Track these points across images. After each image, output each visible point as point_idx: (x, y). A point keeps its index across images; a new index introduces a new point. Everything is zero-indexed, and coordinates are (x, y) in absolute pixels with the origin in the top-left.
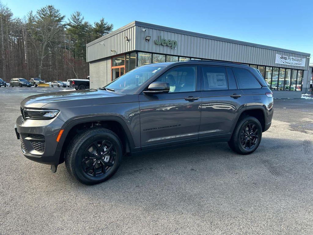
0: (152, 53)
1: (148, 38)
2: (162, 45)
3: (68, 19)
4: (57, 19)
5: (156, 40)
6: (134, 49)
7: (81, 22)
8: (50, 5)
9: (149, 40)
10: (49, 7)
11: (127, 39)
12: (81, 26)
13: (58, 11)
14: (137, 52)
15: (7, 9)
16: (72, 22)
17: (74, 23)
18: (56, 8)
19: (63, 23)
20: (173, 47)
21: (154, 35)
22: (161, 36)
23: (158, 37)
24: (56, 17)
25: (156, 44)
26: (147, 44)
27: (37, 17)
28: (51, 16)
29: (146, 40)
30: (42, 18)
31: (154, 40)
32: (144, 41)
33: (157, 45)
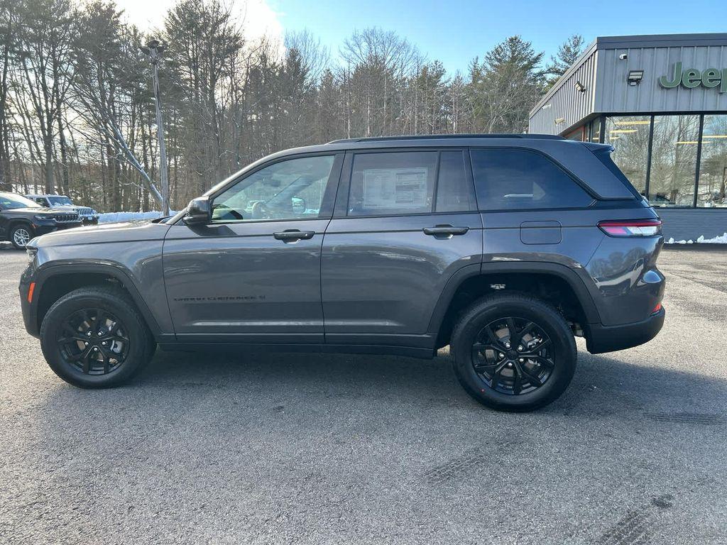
0: (653, 114)
1: (634, 76)
2: (685, 88)
3: (552, 58)
4: (526, 63)
5: (664, 77)
6: (593, 111)
8: (513, 37)
9: (638, 81)
10: (512, 40)
11: (579, 88)
13: (528, 46)
14: (602, 117)
15: (436, 62)
16: (561, 62)
17: (564, 63)
18: (524, 40)
19: (535, 71)
21: (657, 64)
22: (679, 64)
23: (673, 65)
24: (522, 59)
25: (663, 88)
26: (633, 90)
27: (485, 68)
28: (513, 59)
29: (630, 81)
30: (495, 66)
31: (658, 77)
32: (622, 86)
33: (665, 90)
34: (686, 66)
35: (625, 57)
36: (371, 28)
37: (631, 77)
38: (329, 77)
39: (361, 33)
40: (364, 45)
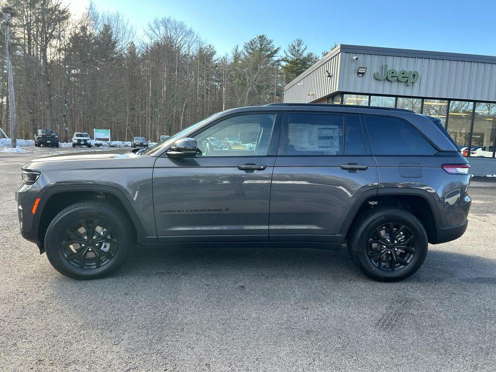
0: (370, 95)
1: (361, 71)
2: (389, 81)
3: (285, 52)
4: (269, 53)
5: (378, 73)
6: (337, 90)
7: (301, 55)
8: (262, 35)
9: (363, 74)
10: (260, 37)
11: (328, 75)
12: (301, 60)
13: (271, 42)
14: (342, 94)
15: (210, 46)
16: (290, 55)
17: (292, 56)
18: (269, 38)
19: (275, 59)
20: (410, 83)
21: (374, 64)
22: (386, 66)
23: (382, 66)
24: (267, 50)
25: (376, 79)
26: (360, 79)
27: (243, 53)
28: (261, 50)
29: (359, 73)
30: (250, 53)
31: (374, 72)
32: (354, 76)
33: (378, 81)
34: (389, 68)
35: (357, 59)
36: (167, 17)
37: (359, 71)
38: (132, 48)
39: (160, 19)
40: (162, 28)
